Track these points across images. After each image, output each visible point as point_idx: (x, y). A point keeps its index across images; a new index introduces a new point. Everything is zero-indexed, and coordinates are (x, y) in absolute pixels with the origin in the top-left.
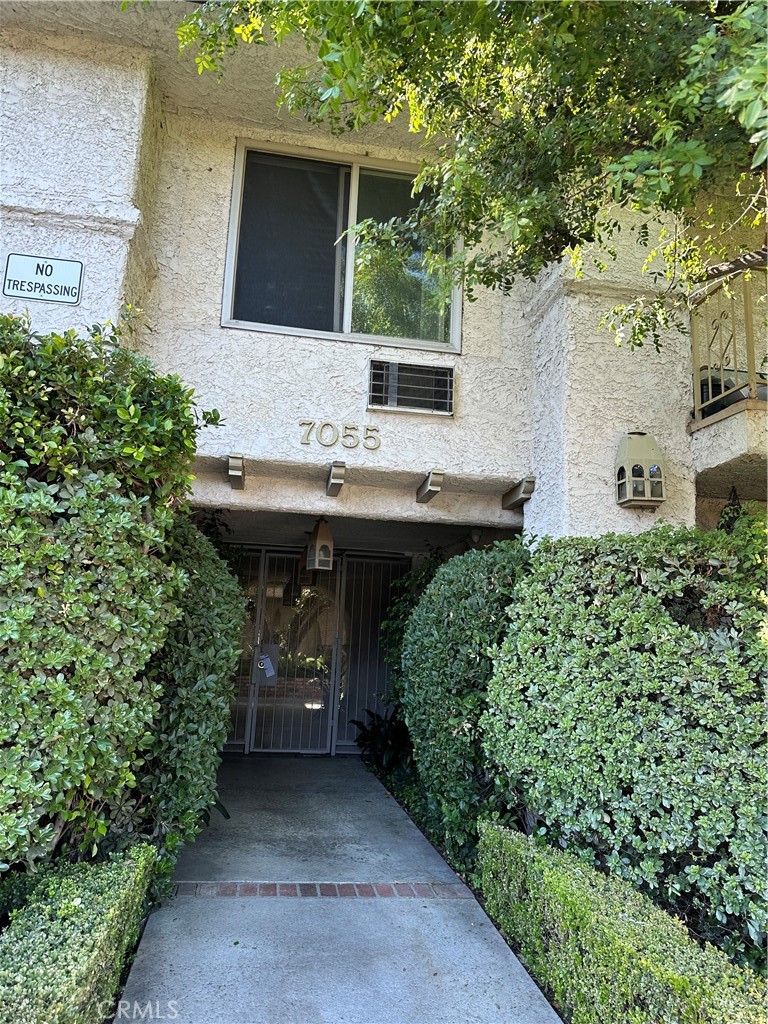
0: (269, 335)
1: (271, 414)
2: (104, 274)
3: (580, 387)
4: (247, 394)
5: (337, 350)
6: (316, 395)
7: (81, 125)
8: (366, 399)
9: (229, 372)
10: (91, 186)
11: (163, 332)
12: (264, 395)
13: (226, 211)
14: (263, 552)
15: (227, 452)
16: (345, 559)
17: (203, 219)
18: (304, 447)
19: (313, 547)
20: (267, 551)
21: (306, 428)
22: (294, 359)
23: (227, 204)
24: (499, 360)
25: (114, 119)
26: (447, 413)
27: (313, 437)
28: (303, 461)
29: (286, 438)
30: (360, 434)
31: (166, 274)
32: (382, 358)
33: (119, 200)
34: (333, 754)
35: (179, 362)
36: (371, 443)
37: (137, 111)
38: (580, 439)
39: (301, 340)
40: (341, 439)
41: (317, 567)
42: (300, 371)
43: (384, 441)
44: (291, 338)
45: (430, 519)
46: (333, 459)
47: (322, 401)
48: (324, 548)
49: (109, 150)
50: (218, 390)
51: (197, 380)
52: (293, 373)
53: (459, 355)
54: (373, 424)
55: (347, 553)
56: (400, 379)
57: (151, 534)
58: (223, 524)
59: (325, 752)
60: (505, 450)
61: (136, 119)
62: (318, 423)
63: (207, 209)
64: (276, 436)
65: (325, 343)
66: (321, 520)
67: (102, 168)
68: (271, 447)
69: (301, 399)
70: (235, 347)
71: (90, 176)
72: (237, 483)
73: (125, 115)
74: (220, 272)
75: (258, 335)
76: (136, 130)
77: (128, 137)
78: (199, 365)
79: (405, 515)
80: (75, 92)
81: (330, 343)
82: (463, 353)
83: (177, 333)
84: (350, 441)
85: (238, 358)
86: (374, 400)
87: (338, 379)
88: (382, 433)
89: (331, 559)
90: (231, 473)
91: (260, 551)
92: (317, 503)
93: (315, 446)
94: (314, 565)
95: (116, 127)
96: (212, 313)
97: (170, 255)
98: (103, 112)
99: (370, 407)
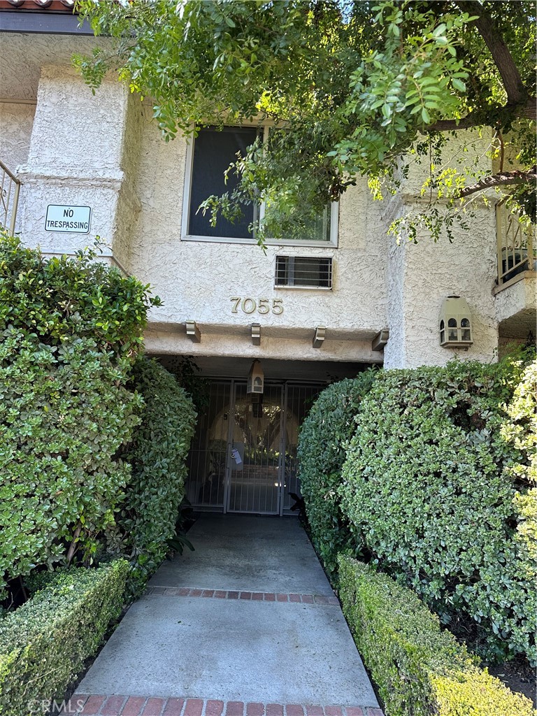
0: (211, 244)
1: (213, 294)
2: (103, 213)
3: (414, 267)
4: (197, 282)
5: (255, 250)
6: (241, 280)
7: (89, 121)
8: (273, 281)
9: (186, 269)
10: (95, 159)
11: (145, 245)
12: (208, 282)
13: (183, 165)
14: (233, 381)
15: (185, 319)
16: (286, 385)
17: (169, 172)
18: (234, 315)
19: (251, 378)
20: (235, 381)
21: (235, 302)
22: (227, 258)
23: (183, 160)
24: (365, 250)
25: (109, 115)
26: (327, 288)
27: (239, 308)
28: (233, 323)
29: (221, 310)
30: (270, 305)
31: (146, 208)
32: (284, 254)
33: (112, 166)
34: (281, 515)
35: (155, 264)
36: (277, 310)
37: (122, 109)
38: (414, 303)
39: (232, 245)
40: (257, 308)
41: (253, 391)
42: (231, 266)
43: (285, 309)
44: (225, 245)
45: (322, 359)
46: (253, 321)
47: (245, 284)
48: (258, 379)
49: (105, 135)
50: (180, 281)
51: (167, 275)
52: (227, 267)
53: (337, 248)
54: (278, 298)
55: (287, 381)
56: (296, 267)
57: (116, 373)
58: (195, 365)
59: (276, 514)
60: (369, 311)
61: (121, 114)
62: (243, 299)
63: (171, 165)
64: (216, 308)
65: (247, 246)
66: (255, 361)
67: (101, 147)
68: (212, 315)
69: (232, 284)
70: (189, 253)
71: (95, 153)
72: (195, 339)
73: (114, 112)
74: (180, 205)
75: (204, 244)
76: (121, 121)
77: (117, 126)
78: (168, 266)
79: (305, 356)
80: (85, 101)
81: (250, 246)
82: (339, 247)
83: (154, 246)
84: (263, 310)
85: (192, 259)
86: (279, 282)
87: (256, 270)
88: (284, 303)
89: (262, 386)
90: (188, 333)
91: (230, 381)
92: (246, 350)
93: (241, 313)
94: (251, 390)
95: (110, 121)
96: (175, 232)
97: (149, 196)
98: (102, 111)
99: (276, 286)
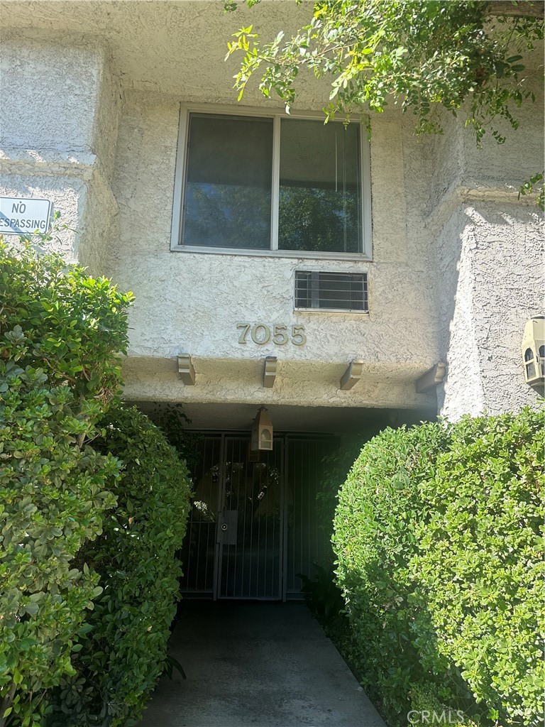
0: (210, 256)
1: (213, 320)
2: (68, 209)
3: (483, 280)
4: (192, 304)
5: (267, 264)
6: (250, 302)
7: (50, 94)
8: (292, 303)
9: (178, 288)
10: (57, 139)
11: (124, 257)
12: (207, 305)
13: (173, 160)
14: (223, 436)
15: (176, 353)
16: (286, 439)
18: (241, 346)
19: (257, 431)
20: (226, 435)
21: (242, 330)
22: (231, 274)
23: (173, 154)
24: (407, 265)
25: (77, 86)
26: (363, 311)
27: (249, 337)
28: (240, 357)
29: (226, 340)
30: (289, 333)
31: (125, 211)
32: (305, 269)
33: (81, 149)
34: (284, 601)
35: (136, 281)
36: (298, 340)
37: (95, 80)
38: (487, 326)
39: (236, 258)
40: (272, 338)
41: (260, 448)
42: (236, 283)
43: (309, 338)
44: (229, 257)
45: (353, 404)
46: (267, 354)
47: (256, 307)
48: (266, 431)
49: (73, 111)
50: (169, 303)
51: (151, 295)
52: (231, 285)
53: (372, 262)
54: (299, 323)
55: (288, 434)
56: (321, 285)
59: (277, 599)
60: (417, 340)
61: (94, 86)
62: (252, 325)
63: (158, 158)
64: (217, 338)
65: (256, 259)
66: (261, 409)
67: (67, 125)
68: (213, 347)
69: (238, 306)
70: (182, 266)
71: (57, 132)
72: (188, 379)
73: (86, 83)
74: (169, 207)
75: (201, 256)
76: (94, 94)
77: (88, 100)
78: (154, 283)
80: (46, 69)
81: (260, 260)
82: (375, 260)
83: (135, 258)
84: (281, 339)
85: (186, 275)
86: (300, 304)
87: (269, 288)
88: (308, 331)
89: (272, 441)
90: (180, 371)
91: (220, 435)
93: (251, 345)
95: (78, 93)
96: (163, 240)
97: (129, 196)
98: (68, 82)
99: (296, 309)
